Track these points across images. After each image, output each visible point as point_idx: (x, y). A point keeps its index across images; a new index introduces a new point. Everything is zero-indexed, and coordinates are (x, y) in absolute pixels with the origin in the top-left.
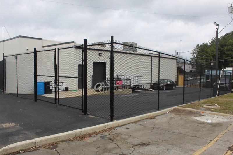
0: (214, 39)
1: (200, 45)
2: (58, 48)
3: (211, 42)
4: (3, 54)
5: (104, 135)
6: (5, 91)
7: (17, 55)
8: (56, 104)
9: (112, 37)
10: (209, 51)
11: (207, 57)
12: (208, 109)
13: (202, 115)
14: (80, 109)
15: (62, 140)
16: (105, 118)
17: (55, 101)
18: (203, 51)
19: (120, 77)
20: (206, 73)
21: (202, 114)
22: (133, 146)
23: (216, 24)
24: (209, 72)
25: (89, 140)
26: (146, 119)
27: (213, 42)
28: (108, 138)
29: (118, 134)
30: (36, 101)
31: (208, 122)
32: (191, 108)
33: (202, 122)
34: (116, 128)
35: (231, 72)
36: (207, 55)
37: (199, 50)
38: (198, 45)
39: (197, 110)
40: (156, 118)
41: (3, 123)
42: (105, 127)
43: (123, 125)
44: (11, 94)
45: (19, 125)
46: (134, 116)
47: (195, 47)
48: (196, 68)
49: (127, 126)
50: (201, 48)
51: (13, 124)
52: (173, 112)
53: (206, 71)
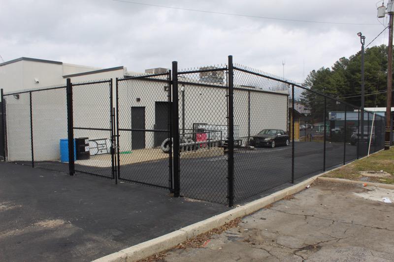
0: (339, 60)
1: (316, 72)
2: (117, 78)
3: (334, 66)
4: (2, 90)
5: (231, 234)
6: (6, 157)
7: (30, 92)
8: (114, 178)
9: (230, 58)
10: (331, 80)
11: (328, 91)
12: (373, 179)
13: (368, 190)
14: (165, 187)
15: (166, 249)
16: (218, 203)
17: (113, 174)
18: (323, 81)
19: (200, 127)
20: (330, 118)
21: (367, 188)
22: (296, 251)
23: (361, 35)
24: (334, 115)
25: (213, 245)
26: (281, 200)
27: (337, 65)
28: (243, 240)
29: (256, 231)
30: (73, 175)
31: (385, 201)
32: (343, 178)
33: (375, 201)
34: (245, 220)
35: (383, 115)
36: (330, 86)
37: (315, 80)
38: (314, 71)
39: (355, 182)
40: (296, 197)
41: (40, 220)
42: (227, 218)
43: (252, 214)
44: (20, 163)
45: (72, 223)
46: (262, 196)
47: (309, 74)
48: (310, 109)
49: (259, 214)
50: (319, 77)
51: (59, 222)
52: (315, 186)
53: (330, 113)
